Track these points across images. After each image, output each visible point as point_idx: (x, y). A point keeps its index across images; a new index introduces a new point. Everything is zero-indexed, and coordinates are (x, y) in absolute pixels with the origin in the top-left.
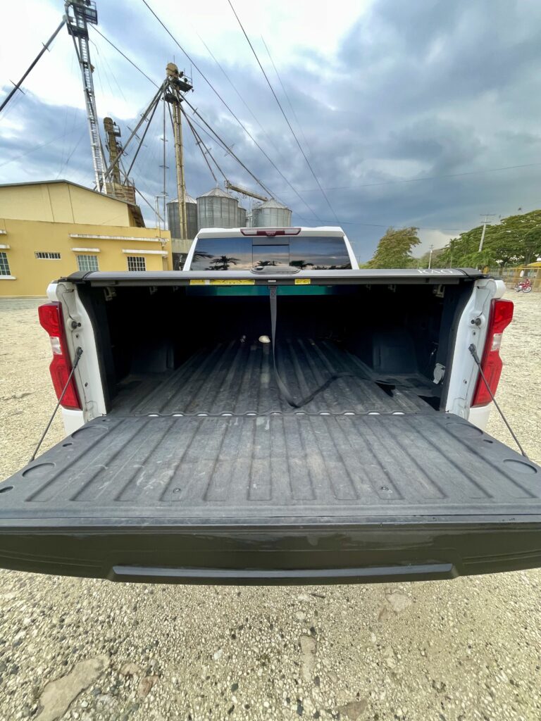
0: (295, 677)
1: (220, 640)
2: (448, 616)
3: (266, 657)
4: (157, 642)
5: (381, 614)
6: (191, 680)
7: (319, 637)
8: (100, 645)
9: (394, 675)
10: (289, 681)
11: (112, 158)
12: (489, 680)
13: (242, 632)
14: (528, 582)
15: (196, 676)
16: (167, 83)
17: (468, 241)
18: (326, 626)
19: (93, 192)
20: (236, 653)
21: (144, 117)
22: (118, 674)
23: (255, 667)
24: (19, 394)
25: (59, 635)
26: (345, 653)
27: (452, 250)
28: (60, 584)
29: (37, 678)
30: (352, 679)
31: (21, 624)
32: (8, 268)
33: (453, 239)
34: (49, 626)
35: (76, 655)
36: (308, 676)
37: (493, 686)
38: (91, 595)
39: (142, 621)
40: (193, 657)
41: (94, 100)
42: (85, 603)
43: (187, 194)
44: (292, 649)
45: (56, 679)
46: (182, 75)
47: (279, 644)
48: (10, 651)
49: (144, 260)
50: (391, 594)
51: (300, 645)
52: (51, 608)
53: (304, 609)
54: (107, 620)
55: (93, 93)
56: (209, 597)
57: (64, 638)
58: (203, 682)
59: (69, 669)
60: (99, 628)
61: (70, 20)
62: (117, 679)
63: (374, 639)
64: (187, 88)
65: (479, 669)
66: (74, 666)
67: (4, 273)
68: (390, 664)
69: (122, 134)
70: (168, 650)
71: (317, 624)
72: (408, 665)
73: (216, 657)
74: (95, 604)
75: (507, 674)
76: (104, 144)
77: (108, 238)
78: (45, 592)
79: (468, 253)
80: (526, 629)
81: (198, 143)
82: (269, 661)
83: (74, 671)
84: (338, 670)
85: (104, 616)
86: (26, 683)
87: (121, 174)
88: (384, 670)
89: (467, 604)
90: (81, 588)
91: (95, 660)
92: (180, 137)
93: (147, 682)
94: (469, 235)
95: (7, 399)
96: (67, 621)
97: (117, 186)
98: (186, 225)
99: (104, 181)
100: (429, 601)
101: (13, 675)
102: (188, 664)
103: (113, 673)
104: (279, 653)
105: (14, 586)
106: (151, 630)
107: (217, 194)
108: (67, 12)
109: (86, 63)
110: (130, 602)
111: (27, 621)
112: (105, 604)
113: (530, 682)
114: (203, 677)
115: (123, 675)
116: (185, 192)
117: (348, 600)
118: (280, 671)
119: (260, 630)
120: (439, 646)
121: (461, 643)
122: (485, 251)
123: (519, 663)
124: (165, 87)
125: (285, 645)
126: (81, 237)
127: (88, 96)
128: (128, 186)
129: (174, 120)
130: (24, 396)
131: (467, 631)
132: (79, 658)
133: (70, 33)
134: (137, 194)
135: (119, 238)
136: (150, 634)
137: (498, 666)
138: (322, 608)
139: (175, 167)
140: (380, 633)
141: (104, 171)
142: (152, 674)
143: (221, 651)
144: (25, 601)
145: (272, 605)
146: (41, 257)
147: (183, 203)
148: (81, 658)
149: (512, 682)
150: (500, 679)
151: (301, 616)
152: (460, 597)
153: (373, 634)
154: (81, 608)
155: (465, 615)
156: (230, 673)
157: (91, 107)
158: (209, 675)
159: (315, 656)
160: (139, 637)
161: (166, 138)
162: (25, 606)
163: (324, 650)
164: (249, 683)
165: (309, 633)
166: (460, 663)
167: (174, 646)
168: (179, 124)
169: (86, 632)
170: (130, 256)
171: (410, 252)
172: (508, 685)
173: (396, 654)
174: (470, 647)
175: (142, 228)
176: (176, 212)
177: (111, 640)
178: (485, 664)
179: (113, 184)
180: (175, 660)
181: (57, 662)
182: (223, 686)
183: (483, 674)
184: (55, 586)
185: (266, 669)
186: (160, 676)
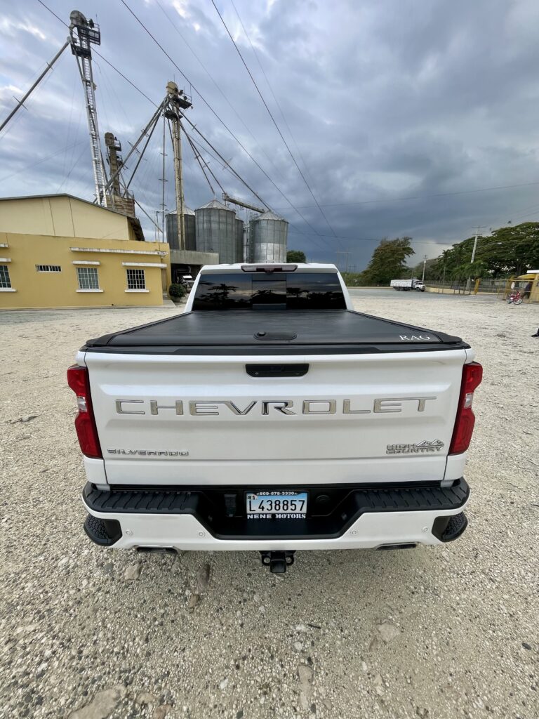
0: (294, 704)
1: (226, 670)
2: (432, 645)
3: (267, 686)
4: (169, 673)
5: (372, 644)
6: (200, 709)
7: (315, 666)
8: (117, 676)
9: (382, 702)
10: (289, 708)
11: (112, 171)
12: (467, 706)
13: (246, 662)
14: (506, 611)
15: (205, 704)
16: (168, 100)
17: (460, 253)
18: (322, 656)
19: (94, 205)
20: (241, 683)
21: (145, 132)
22: (134, 704)
23: (258, 696)
24: (26, 417)
25: (79, 666)
26: (339, 681)
27: (445, 261)
28: (76, 616)
29: (61, 708)
30: (344, 707)
31: (43, 656)
32: (8, 280)
33: (446, 250)
34: (69, 658)
35: (95, 686)
36: (305, 704)
37: (471, 712)
38: (106, 627)
39: (154, 652)
40: (202, 687)
41: (96, 116)
42: (101, 635)
43: (185, 206)
44: (291, 678)
45: (77, 710)
46: (181, 92)
47: (279, 674)
48: (34, 682)
49: (143, 273)
50: (381, 624)
51: (298, 675)
52: (69, 640)
53: (302, 640)
54: (122, 652)
55: (95, 110)
56: (214, 627)
57: (83, 669)
58: (211, 710)
59: (90, 699)
60: (115, 659)
61: (74, 41)
62: (133, 708)
63: (365, 667)
64: (186, 105)
65: (458, 696)
66: (93, 696)
67: (5, 286)
68: (379, 692)
69: (122, 148)
70: (179, 680)
71: (314, 654)
72: (395, 693)
73: (222, 686)
74: (109, 635)
75: (483, 701)
76: (105, 158)
77: (108, 251)
78: (63, 624)
79: (461, 263)
80: (502, 657)
81: (197, 157)
82: (270, 690)
83: (94, 701)
84: (332, 698)
85: (119, 647)
86: (51, 713)
87: (121, 186)
88: (373, 697)
89: (450, 633)
90: (96, 620)
91: (113, 690)
92: (179, 152)
93: (161, 711)
94: (461, 246)
95: (14, 423)
96: (85, 652)
97: (117, 198)
98: (184, 236)
99: (104, 194)
100: (416, 631)
101: (38, 706)
102: (197, 693)
103: (129, 702)
104: (279, 682)
105: (34, 619)
106: (162, 661)
107: (215, 206)
108: (71, 34)
109: (89, 82)
110: (142, 633)
111: (48, 653)
112: (119, 636)
113: (503, 708)
114: (211, 706)
115: (139, 704)
116: (183, 204)
117: (342, 631)
118: (281, 699)
119: (262, 660)
120: (424, 674)
121: (443, 671)
122: (478, 262)
123: (494, 690)
124: (165, 104)
125: (285, 675)
126: (82, 250)
127: (90, 113)
128: (128, 198)
129: (173, 136)
130: (30, 419)
131: (449, 660)
132: (98, 689)
133: (73, 53)
134: (136, 205)
135: (119, 251)
136: (162, 664)
137: (476, 692)
138: (318, 639)
139: (175, 179)
140: (371, 663)
141: (104, 183)
142: (165, 703)
143: (227, 680)
144: (44, 633)
145: (273, 635)
146: (41, 270)
147: (181, 215)
148: (100, 688)
149: (487, 708)
150: (477, 705)
151: (299, 646)
152: (444, 626)
153: (364, 663)
154: (97, 640)
155: (448, 644)
156: (235, 702)
157: (94, 124)
158: (216, 703)
159: (312, 685)
160: (152, 668)
161: (166, 153)
162: (45, 638)
163: (320, 679)
164: (253, 710)
165: (306, 662)
166: (442, 691)
167: (184, 676)
168: (178, 139)
169: (103, 664)
170: (129, 269)
171: (405, 262)
172: (484, 711)
173: (384, 682)
174: (451, 675)
175: (141, 242)
176: (175, 223)
177: (126, 671)
178: (464, 691)
179: (113, 197)
180: (185, 689)
181: (78, 692)
182: (229, 713)
183: (463, 700)
184: (72, 618)
185: (267, 698)
186: (172, 706)
